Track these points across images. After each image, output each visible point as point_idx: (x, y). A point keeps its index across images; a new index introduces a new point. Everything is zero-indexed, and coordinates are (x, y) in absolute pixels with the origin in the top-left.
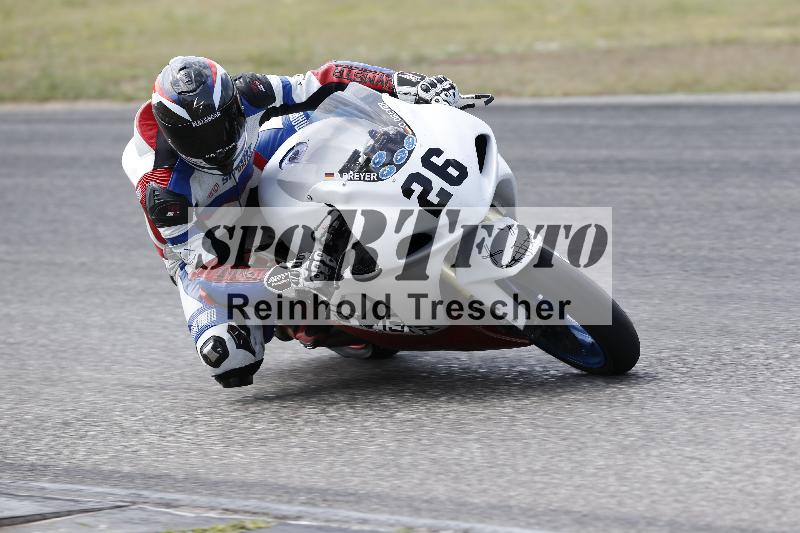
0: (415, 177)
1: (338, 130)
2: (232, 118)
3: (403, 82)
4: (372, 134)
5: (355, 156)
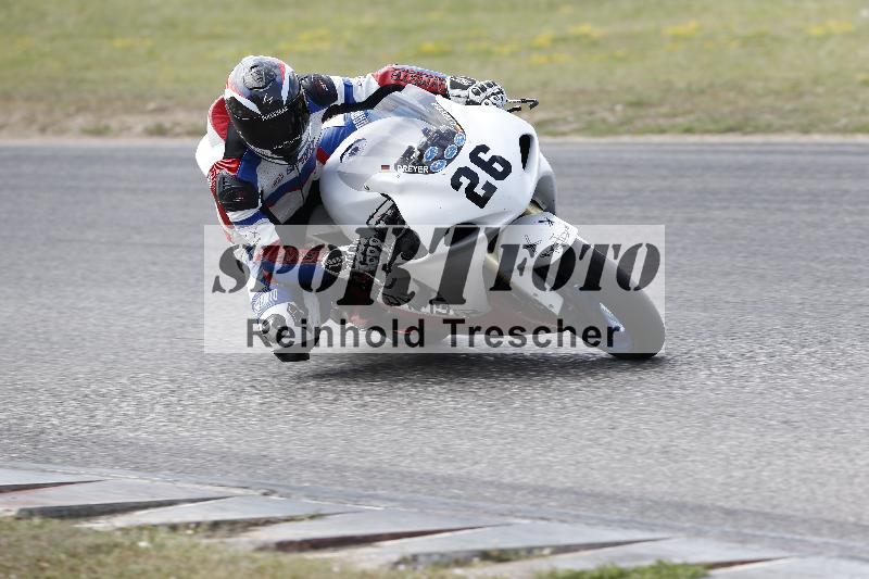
0: (463, 171)
1: (397, 129)
2: (298, 113)
3: (455, 85)
4: (426, 132)
5: (410, 151)
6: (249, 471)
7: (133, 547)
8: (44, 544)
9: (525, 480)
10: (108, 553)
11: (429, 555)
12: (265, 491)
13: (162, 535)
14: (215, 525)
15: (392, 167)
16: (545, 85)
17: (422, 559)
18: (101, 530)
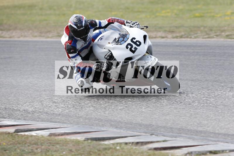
0: (129, 44)
2: (87, 29)
3: (127, 22)
4: (120, 34)
5: (115, 39)
6: (147, 128)
7: (115, 148)
8: (91, 147)
9: (222, 132)
10: (109, 150)
11: (195, 152)
12: (151, 134)
13: (123, 145)
14: (137, 143)
15: (111, 43)
16: (229, 25)
17: (193, 153)
18: (107, 144)
